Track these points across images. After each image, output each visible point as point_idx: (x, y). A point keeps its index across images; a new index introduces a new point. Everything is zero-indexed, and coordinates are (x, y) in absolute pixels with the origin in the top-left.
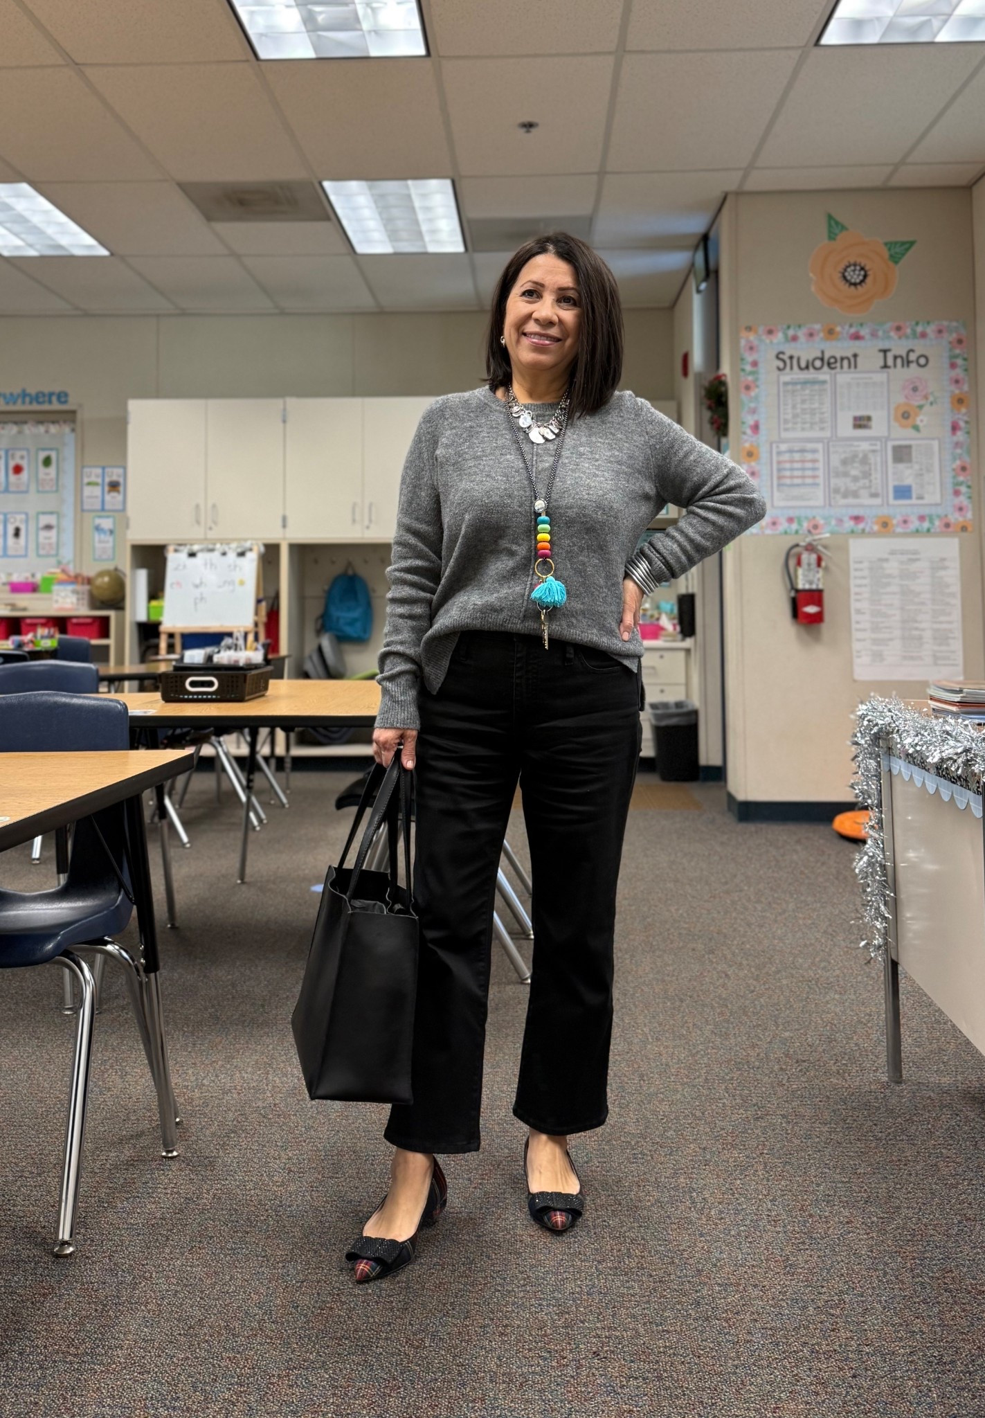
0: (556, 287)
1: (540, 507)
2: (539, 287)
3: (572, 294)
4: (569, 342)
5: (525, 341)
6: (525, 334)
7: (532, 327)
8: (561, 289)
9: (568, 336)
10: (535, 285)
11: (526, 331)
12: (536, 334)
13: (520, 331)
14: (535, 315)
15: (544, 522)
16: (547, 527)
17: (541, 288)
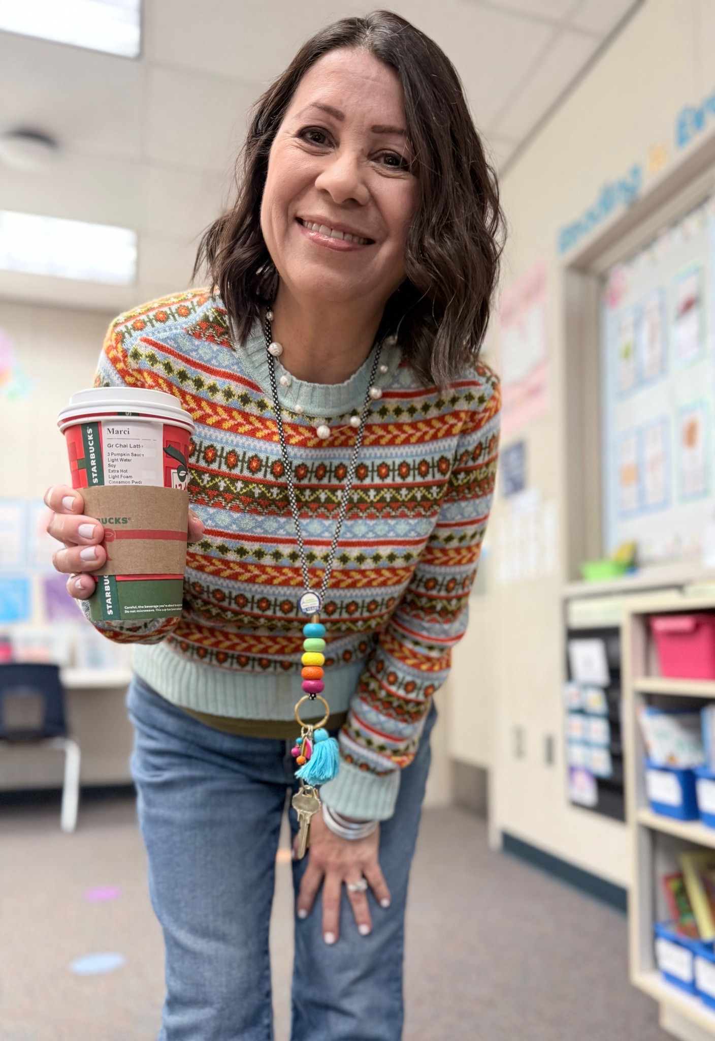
0: (367, 123)
1: (309, 605)
2: (333, 119)
3: (398, 146)
4: (386, 250)
5: (302, 239)
6: (300, 221)
7: (314, 207)
8: (377, 130)
9: (386, 236)
10: (323, 115)
11: (302, 213)
12: (320, 221)
13: (291, 213)
14: (321, 181)
15: (314, 635)
16: (320, 642)
17: (337, 123)
